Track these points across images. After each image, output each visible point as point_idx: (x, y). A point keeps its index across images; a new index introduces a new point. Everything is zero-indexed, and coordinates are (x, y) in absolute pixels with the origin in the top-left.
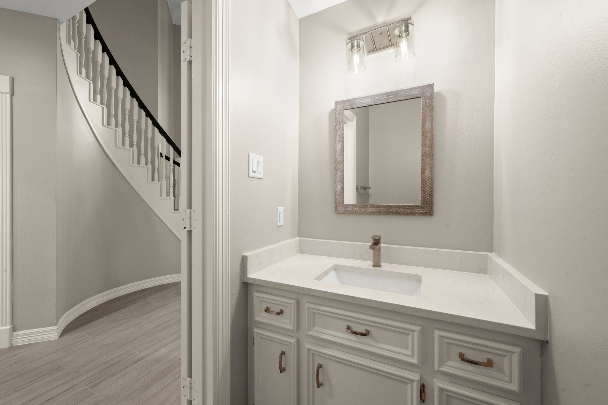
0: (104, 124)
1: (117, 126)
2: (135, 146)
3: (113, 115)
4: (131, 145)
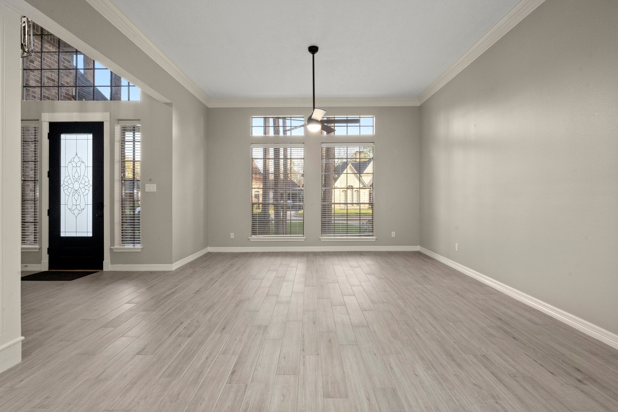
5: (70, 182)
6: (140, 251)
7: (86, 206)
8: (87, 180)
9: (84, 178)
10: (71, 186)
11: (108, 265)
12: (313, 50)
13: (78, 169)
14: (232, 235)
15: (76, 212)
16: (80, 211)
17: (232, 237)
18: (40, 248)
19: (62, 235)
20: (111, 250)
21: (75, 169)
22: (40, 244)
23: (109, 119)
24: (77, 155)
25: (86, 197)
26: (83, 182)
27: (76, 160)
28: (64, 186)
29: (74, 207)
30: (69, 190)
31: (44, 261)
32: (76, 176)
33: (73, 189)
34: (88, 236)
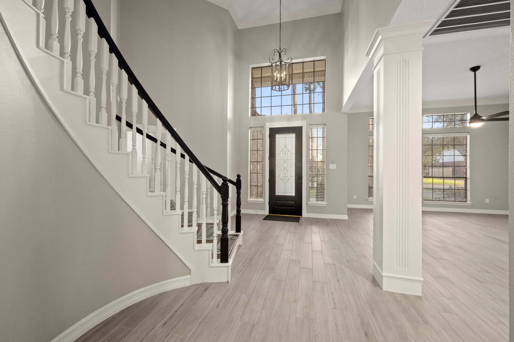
0: (41, 45)
1: (62, 54)
2: (92, 94)
3: (56, 34)
4: (87, 92)
5: (281, 163)
6: (325, 206)
7: (291, 177)
8: (292, 162)
9: (290, 160)
10: (282, 165)
11: (305, 213)
12: (475, 69)
13: (286, 155)
14: (355, 197)
15: (285, 181)
16: (288, 180)
17: (355, 198)
18: (264, 201)
19: (277, 194)
20: (307, 204)
21: (284, 155)
22: (265, 199)
23: (306, 125)
24: (285, 147)
25: (291, 172)
26: (289, 163)
27: (285, 150)
28: (278, 165)
29: (284, 178)
30: (281, 168)
31: (267, 209)
32: (285, 159)
33: (283, 167)
34: (292, 195)
